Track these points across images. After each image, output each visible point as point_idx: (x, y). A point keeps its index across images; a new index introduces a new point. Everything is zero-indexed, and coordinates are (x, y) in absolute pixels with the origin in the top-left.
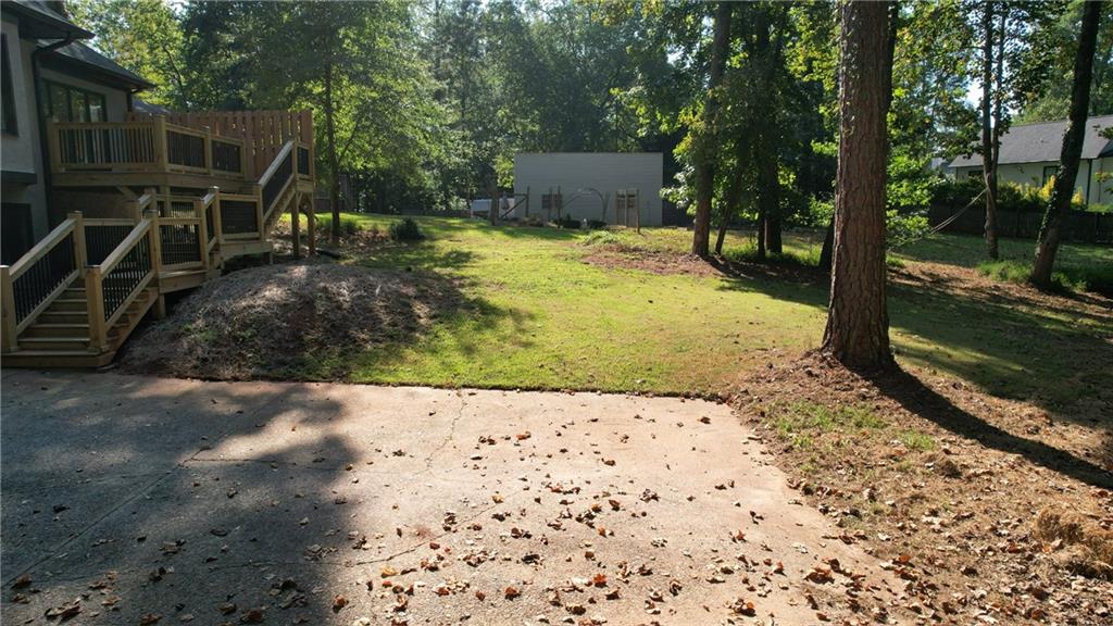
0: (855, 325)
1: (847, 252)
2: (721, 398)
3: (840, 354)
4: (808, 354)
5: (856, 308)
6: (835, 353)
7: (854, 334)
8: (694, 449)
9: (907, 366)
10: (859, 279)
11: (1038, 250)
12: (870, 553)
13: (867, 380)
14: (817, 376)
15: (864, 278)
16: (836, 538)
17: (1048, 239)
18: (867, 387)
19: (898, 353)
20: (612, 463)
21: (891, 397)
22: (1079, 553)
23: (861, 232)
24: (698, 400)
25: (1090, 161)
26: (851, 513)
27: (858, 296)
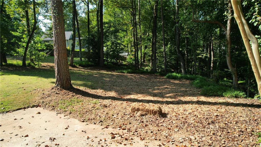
0: (64, 79)
1: (60, 61)
2: (36, 106)
3: (62, 87)
4: (53, 89)
5: (64, 75)
6: (60, 87)
7: (65, 82)
8: (46, 122)
9: (75, 87)
10: (64, 68)
11: (70, 59)
12: (114, 128)
13: (71, 92)
14: (59, 93)
15: (65, 67)
16: (104, 128)
17: (72, 56)
18: (72, 93)
19: (73, 84)
20: (27, 136)
21: (78, 94)
22: (140, 112)
23: (63, 56)
24: (29, 108)
25: (68, 40)
26: (101, 122)
27: (64, 72)
